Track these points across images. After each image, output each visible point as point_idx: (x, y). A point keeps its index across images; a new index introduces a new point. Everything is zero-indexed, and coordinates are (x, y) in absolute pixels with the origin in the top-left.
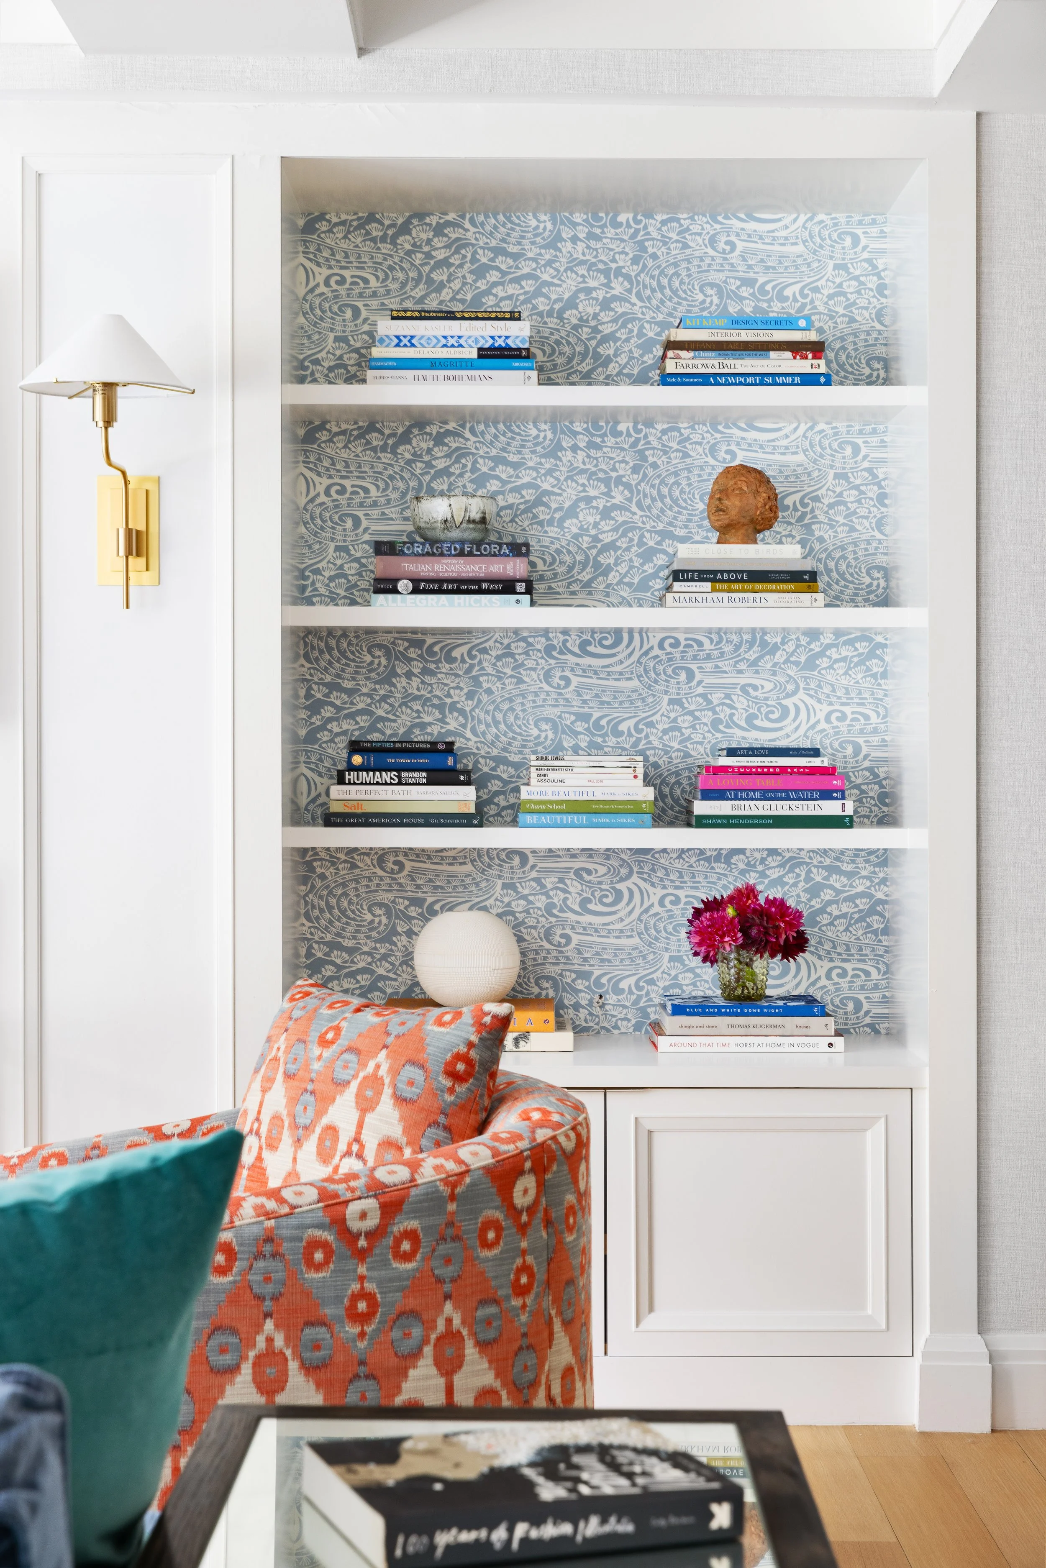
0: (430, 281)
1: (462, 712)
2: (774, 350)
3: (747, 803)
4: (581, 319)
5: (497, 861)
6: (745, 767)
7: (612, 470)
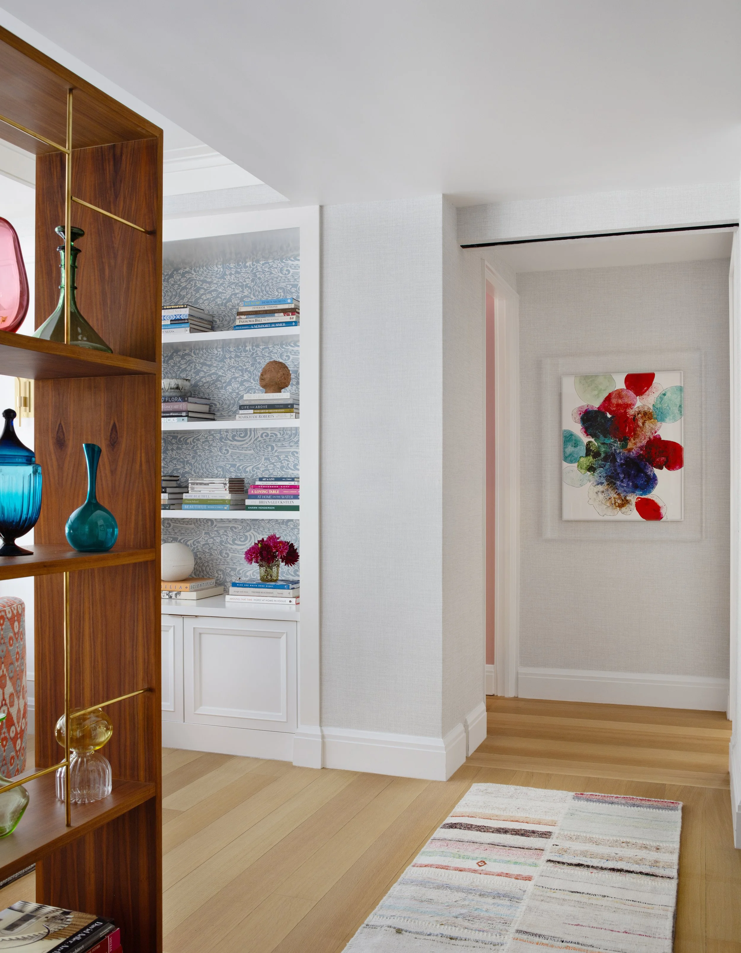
0: (180, 295)
1: (190, 464)
2: (277, 313)
3: (265, 500)
4: (233, 306)
5: (203, 523)
6: (265, 485)
7: (244, 366)
